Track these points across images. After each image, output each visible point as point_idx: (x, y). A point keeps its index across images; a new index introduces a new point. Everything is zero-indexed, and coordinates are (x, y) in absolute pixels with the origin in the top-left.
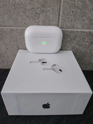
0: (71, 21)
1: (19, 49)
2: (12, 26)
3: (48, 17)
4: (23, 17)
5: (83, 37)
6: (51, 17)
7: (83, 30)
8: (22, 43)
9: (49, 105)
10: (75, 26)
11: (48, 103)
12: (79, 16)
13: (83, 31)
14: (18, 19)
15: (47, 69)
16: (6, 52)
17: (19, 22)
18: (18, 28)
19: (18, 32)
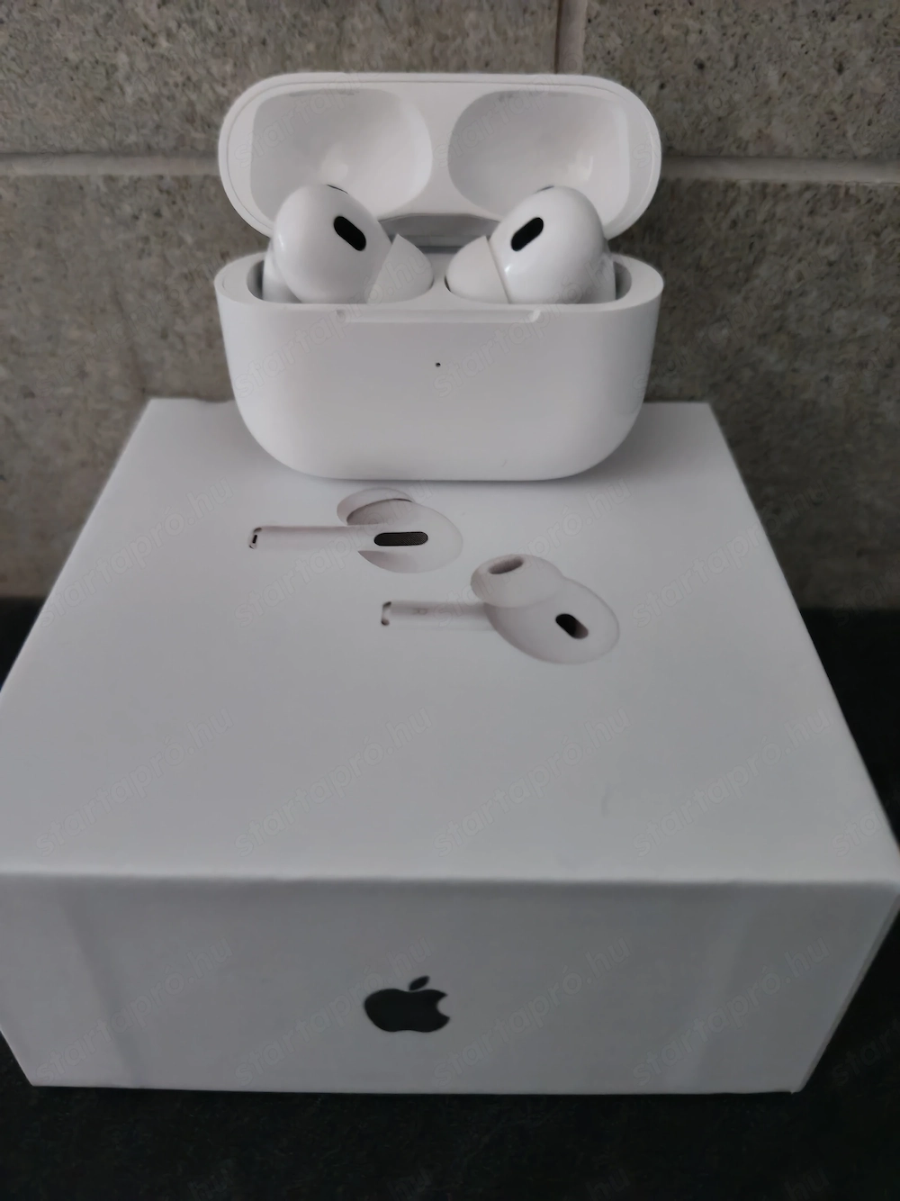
0: (691, 70)
1: (144, 392)
2: (64, 153)
3: (442, 38)
4: (163, 43)
5: (831, 252)
6: (473, 39)
7: (826, 175)
8: (180, 326)
9: (439, 995)
10: (746, 132)
11: (423, 981)
12: (783, 17)
13: (834, 188)
14: (120, 75)
15: (420, 610)
16: (22, 426)
17: (130, 100)
18: (127, 171)
19: (127, 209)
